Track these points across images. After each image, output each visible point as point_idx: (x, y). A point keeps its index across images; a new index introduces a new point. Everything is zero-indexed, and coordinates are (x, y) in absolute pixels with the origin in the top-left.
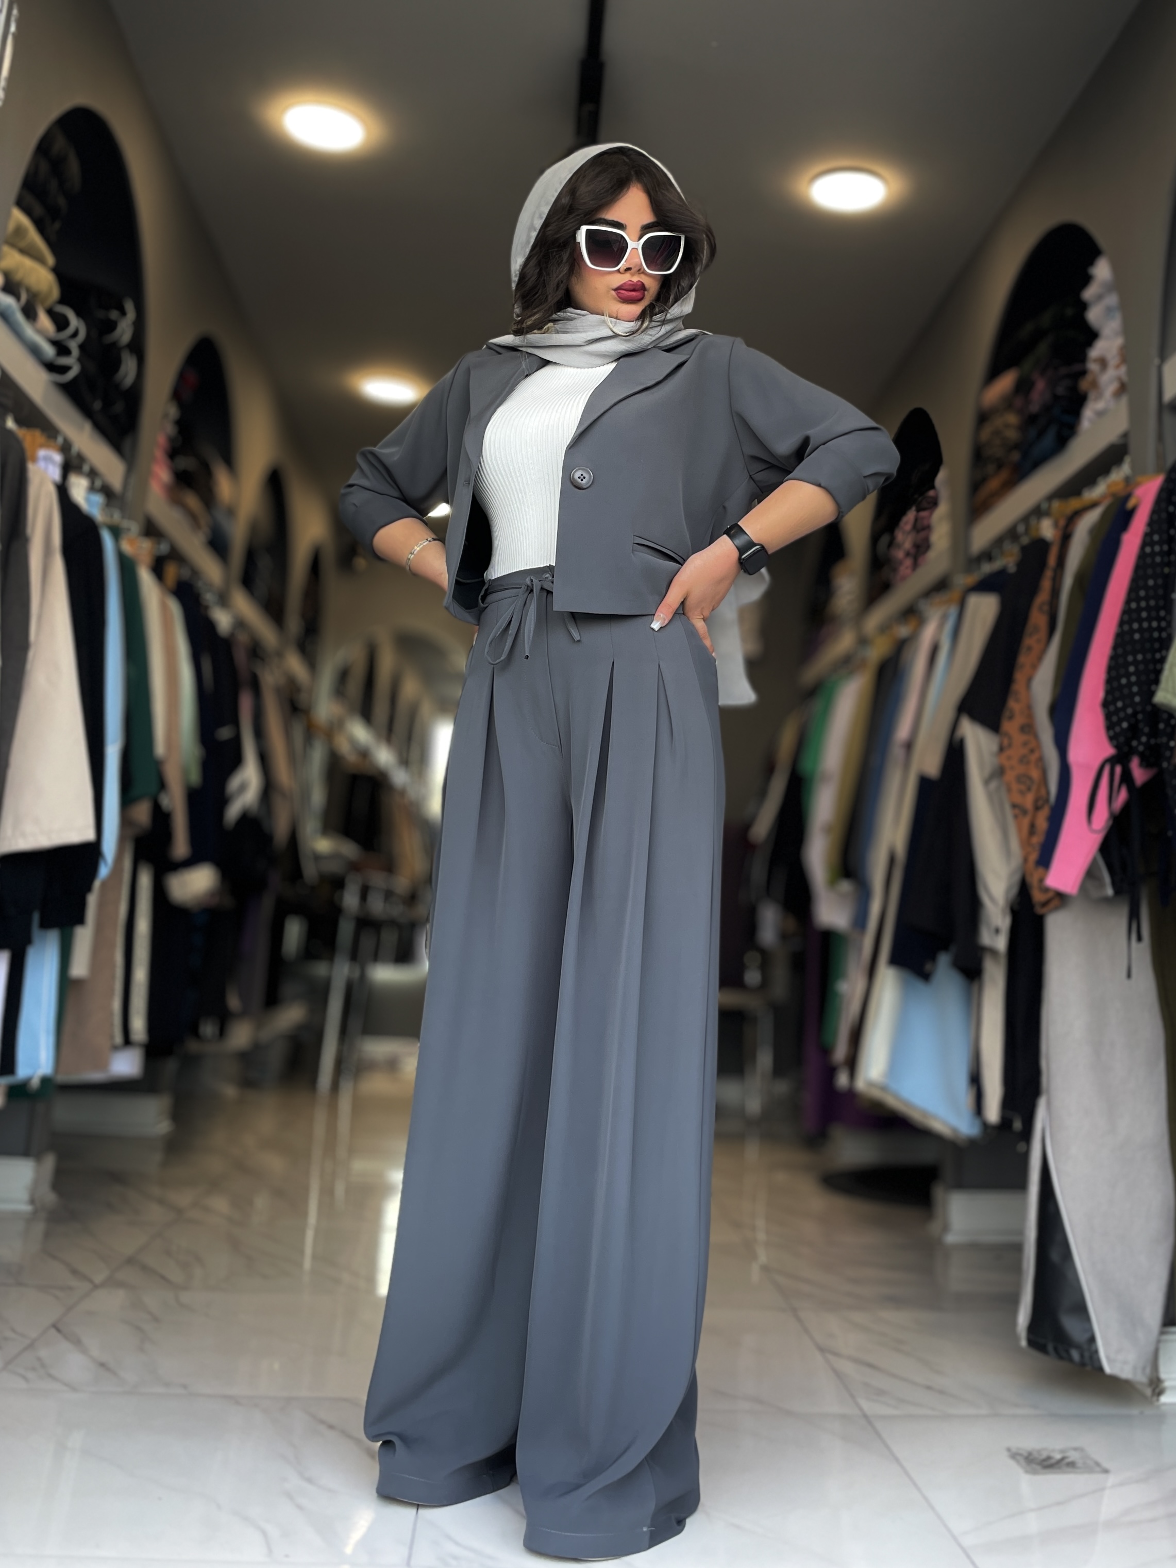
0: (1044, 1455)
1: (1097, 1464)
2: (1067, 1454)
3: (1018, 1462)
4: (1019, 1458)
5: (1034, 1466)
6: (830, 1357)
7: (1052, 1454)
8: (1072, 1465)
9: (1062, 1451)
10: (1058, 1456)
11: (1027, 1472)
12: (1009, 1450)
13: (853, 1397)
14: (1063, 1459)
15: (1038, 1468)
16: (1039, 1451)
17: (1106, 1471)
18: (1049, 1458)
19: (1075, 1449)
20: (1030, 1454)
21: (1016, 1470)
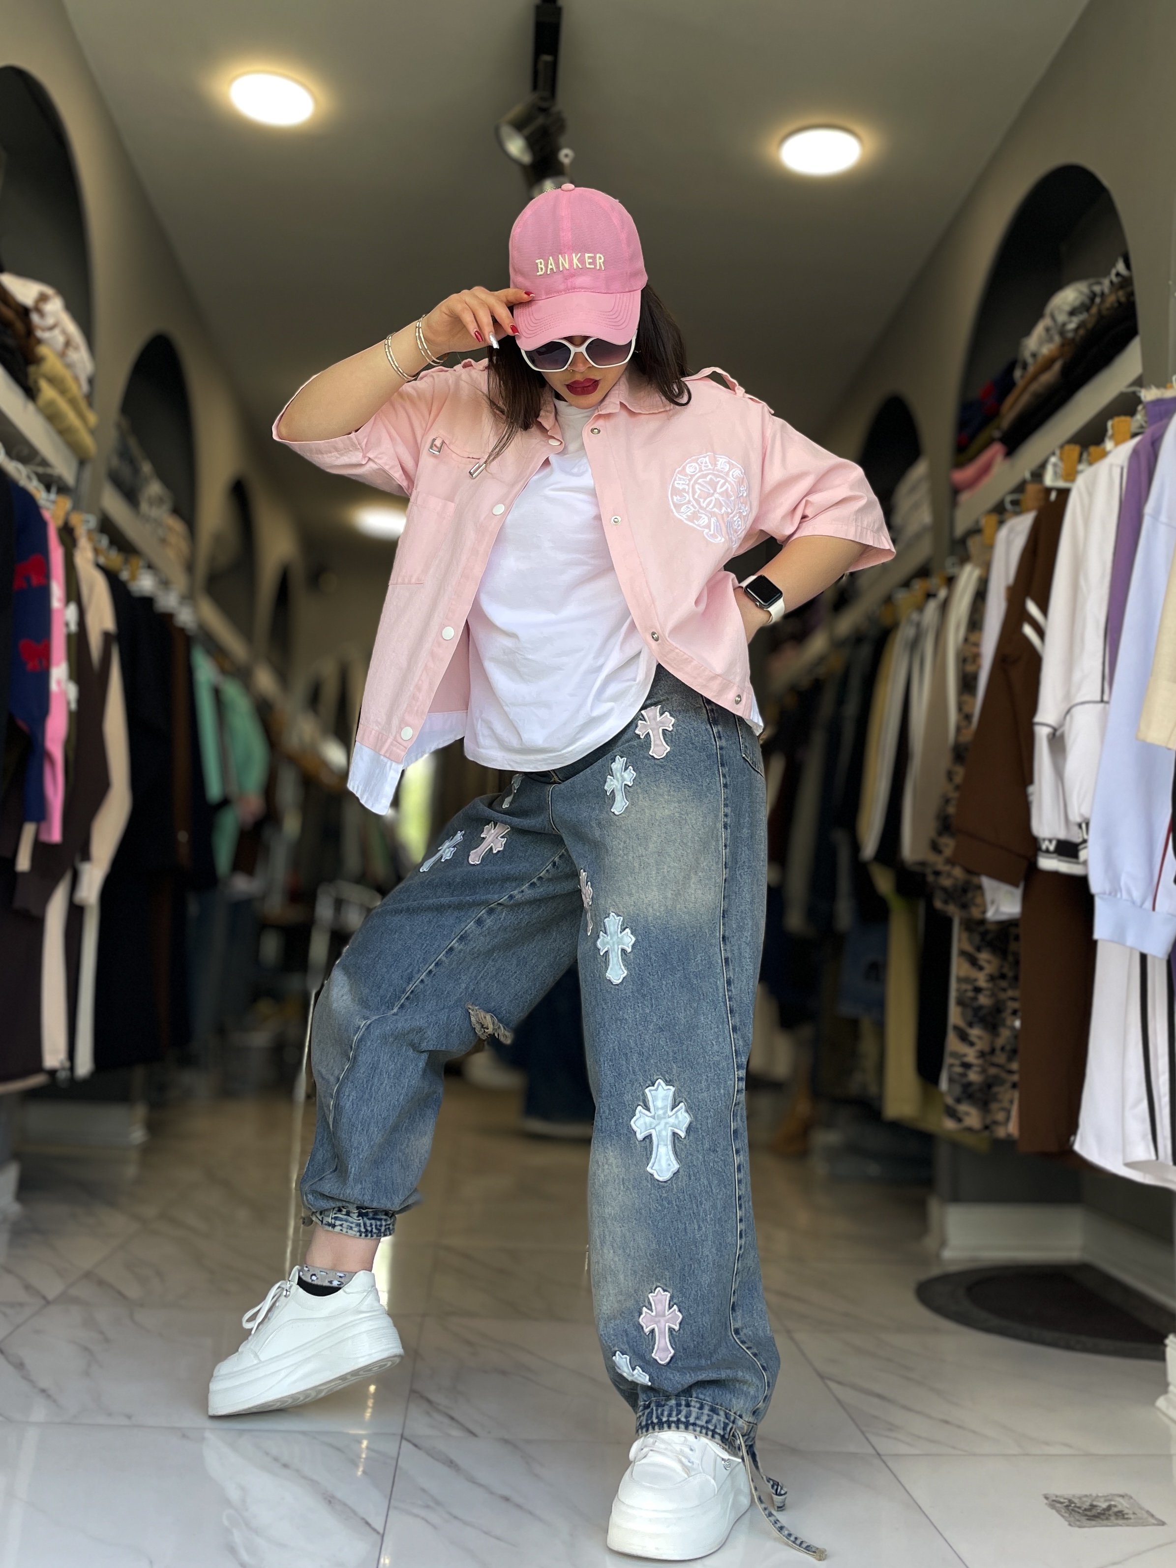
0: (1087, 1502)
1: (1150, 1515)
2: (1113, 1503)
3: (1058, 1511)
4: (1058, 1505)
5: (1077, 1517)
6: (833, 1385)
7: (1095, 1503)
8: (1121, 1515)
9: (1106, 1498)
10: (1104, 1505)
11: (1072, 1524)
12: (1047, 1498)
13: (863, 1433)
14: (1109, 1508)
15: (1084, 1519)
16: (1080, 1498)
17: (1163, 1524)
18: (1093, 1507)
19: (1122, 1496)
20: (1071, 1501)
21: (1058, 1522)
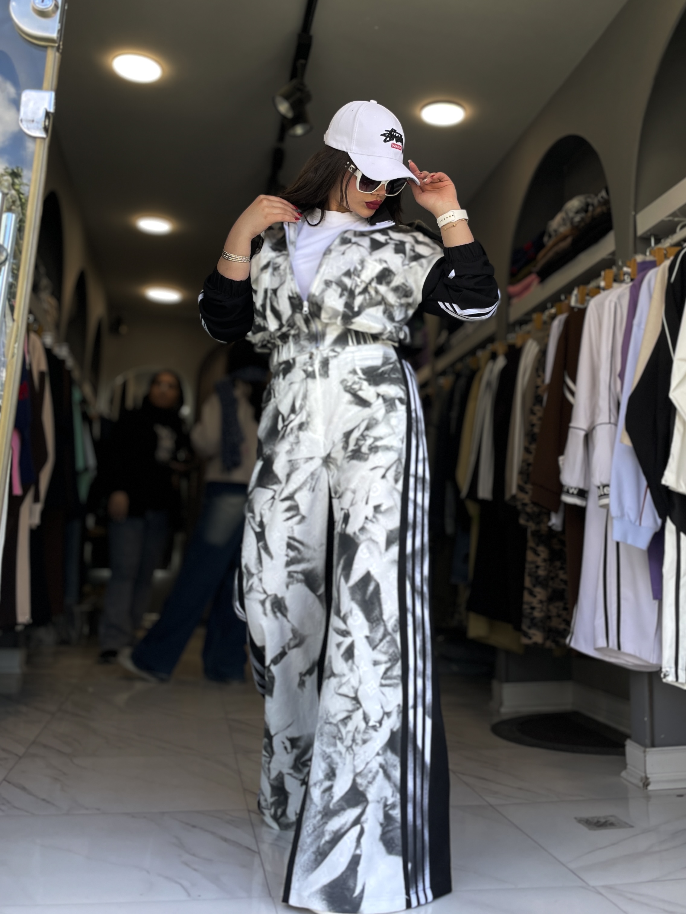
0: (595, 820)
1: (627, 824)
2: (608, 819)
3: (582, 824)
4: (582, 822)
5: (592, 826)
6: (460, 775)
7: (599, 819)
8: (612, 825)
9: (604, 817)
10: (603, 820)
11: (590, 829)
12: (576, 818)
13: (479, 795)
14: (606, 822)
15: (594, 827)
16: (592, 818)
17: (632, 827)
18: (598, 822)
19: (612, 816)
20: (587, 820)
21: (583, 829)
